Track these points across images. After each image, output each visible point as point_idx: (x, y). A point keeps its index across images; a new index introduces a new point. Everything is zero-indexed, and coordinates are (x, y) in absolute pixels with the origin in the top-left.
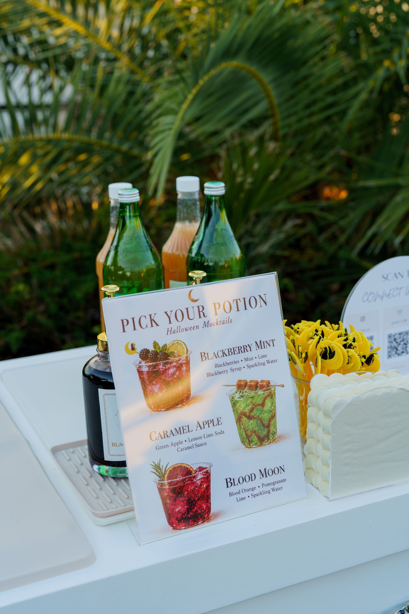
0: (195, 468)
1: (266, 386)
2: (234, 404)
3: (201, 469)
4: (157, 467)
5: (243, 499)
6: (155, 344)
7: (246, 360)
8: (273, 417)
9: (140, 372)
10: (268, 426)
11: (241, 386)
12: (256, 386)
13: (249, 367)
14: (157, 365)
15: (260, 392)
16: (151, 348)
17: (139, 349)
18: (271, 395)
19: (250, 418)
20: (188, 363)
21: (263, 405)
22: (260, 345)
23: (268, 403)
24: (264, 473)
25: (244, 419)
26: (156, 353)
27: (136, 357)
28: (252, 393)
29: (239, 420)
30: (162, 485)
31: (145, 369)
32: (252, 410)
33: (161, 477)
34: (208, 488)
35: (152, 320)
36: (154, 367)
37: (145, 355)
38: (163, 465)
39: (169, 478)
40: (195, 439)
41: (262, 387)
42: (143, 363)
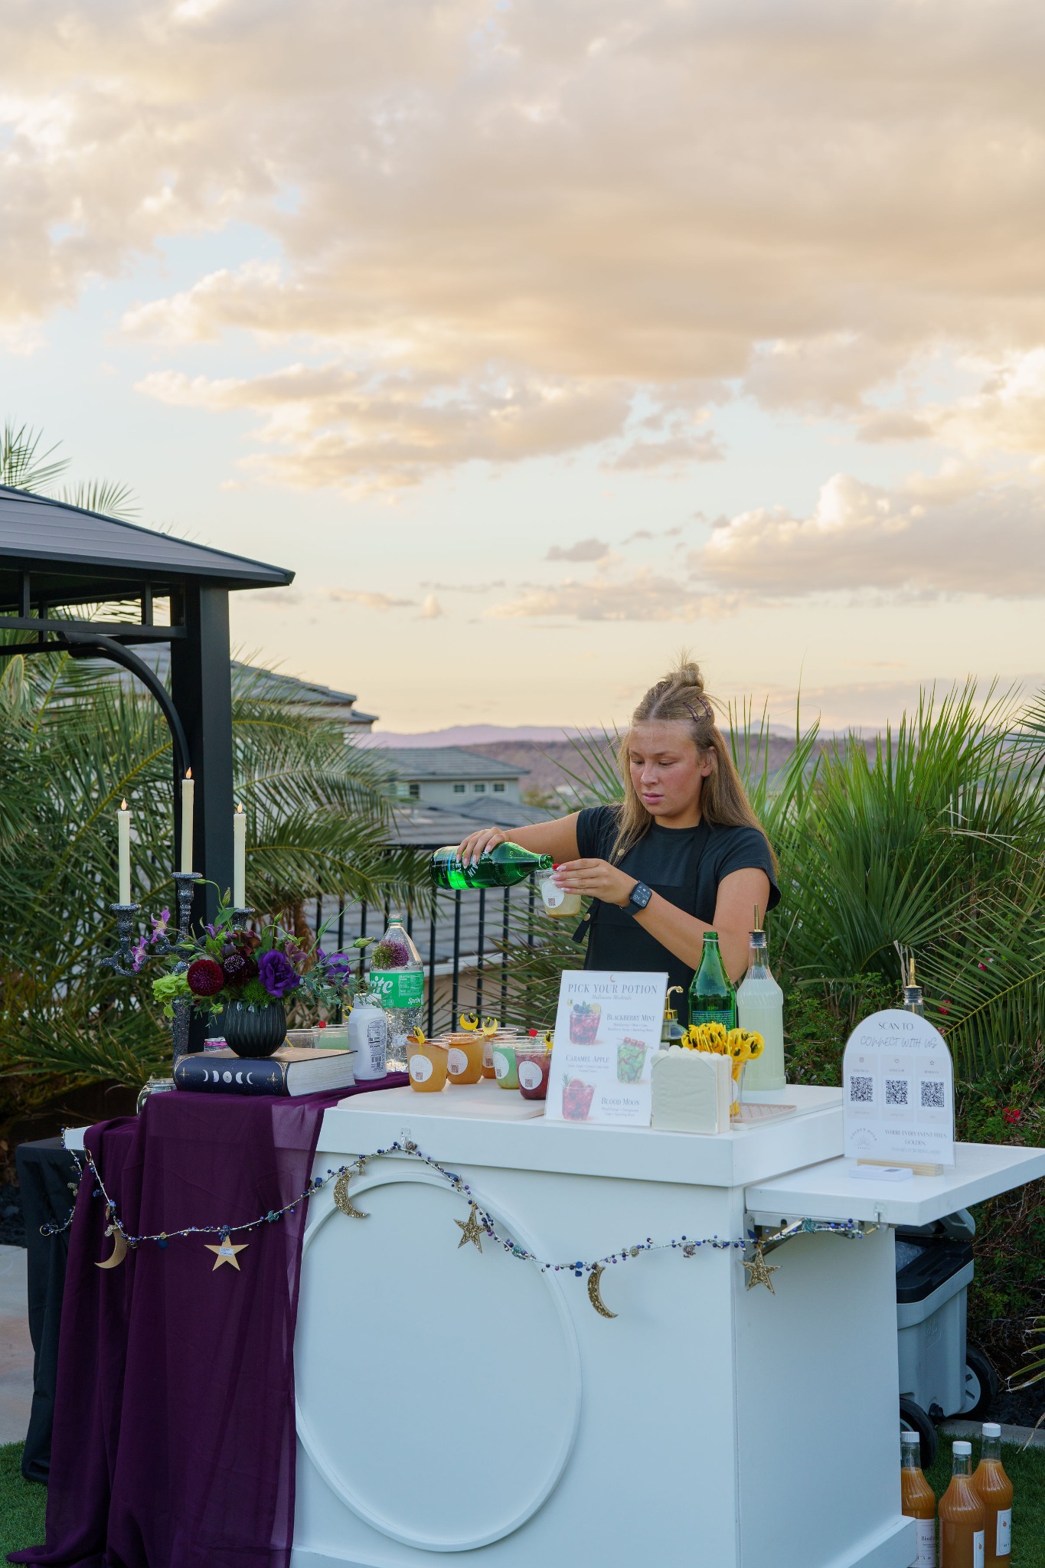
0: (586, 1084)
1: (642, 1045)
2: (619, 1052)
3: (589, 1086)
4: (566, 1077)
5: (610, 1114)
6: (584, 1003)
7: (634, 1025)
8: (641, 1067)
9: (571, 1018)
10: (637, 1072)
11: (627, 1041)
12: (635, 1044)
13: (634, 1030)
14: (582, 1016)
15: (637, 1048)
16: (581, 1005)
17: (574, 1003)
18: (644, 1053)
19: (626, 1063)
20: (599, 1019)
21: (637, 1057)
22: (645, 1018)
23: (640, 1057)
24: (627, 1102)
25: (623, 1063)
26: (582, 1008)
27: (571, 1008)
28: (632, 1048)
29: (619, 1063)
30: (565, 1089)
31: (574, 1016)
32: (629, 1059)
33: (566, 1084)
34: (591, 1099)
35: (586, 988)
36: (580, 1016)
37: (577, 1008)
38: (569, 1077)
39: (571, 1086)
40: (591, 1067)
41: (639, 1045)
42: (574, 1013)
